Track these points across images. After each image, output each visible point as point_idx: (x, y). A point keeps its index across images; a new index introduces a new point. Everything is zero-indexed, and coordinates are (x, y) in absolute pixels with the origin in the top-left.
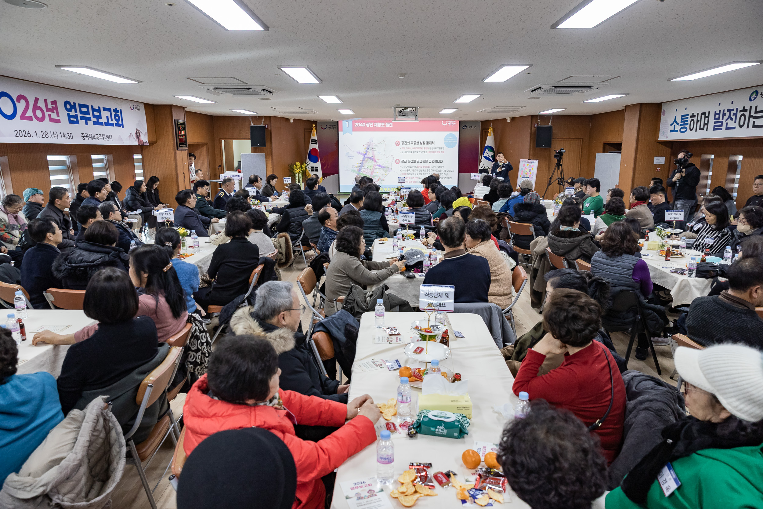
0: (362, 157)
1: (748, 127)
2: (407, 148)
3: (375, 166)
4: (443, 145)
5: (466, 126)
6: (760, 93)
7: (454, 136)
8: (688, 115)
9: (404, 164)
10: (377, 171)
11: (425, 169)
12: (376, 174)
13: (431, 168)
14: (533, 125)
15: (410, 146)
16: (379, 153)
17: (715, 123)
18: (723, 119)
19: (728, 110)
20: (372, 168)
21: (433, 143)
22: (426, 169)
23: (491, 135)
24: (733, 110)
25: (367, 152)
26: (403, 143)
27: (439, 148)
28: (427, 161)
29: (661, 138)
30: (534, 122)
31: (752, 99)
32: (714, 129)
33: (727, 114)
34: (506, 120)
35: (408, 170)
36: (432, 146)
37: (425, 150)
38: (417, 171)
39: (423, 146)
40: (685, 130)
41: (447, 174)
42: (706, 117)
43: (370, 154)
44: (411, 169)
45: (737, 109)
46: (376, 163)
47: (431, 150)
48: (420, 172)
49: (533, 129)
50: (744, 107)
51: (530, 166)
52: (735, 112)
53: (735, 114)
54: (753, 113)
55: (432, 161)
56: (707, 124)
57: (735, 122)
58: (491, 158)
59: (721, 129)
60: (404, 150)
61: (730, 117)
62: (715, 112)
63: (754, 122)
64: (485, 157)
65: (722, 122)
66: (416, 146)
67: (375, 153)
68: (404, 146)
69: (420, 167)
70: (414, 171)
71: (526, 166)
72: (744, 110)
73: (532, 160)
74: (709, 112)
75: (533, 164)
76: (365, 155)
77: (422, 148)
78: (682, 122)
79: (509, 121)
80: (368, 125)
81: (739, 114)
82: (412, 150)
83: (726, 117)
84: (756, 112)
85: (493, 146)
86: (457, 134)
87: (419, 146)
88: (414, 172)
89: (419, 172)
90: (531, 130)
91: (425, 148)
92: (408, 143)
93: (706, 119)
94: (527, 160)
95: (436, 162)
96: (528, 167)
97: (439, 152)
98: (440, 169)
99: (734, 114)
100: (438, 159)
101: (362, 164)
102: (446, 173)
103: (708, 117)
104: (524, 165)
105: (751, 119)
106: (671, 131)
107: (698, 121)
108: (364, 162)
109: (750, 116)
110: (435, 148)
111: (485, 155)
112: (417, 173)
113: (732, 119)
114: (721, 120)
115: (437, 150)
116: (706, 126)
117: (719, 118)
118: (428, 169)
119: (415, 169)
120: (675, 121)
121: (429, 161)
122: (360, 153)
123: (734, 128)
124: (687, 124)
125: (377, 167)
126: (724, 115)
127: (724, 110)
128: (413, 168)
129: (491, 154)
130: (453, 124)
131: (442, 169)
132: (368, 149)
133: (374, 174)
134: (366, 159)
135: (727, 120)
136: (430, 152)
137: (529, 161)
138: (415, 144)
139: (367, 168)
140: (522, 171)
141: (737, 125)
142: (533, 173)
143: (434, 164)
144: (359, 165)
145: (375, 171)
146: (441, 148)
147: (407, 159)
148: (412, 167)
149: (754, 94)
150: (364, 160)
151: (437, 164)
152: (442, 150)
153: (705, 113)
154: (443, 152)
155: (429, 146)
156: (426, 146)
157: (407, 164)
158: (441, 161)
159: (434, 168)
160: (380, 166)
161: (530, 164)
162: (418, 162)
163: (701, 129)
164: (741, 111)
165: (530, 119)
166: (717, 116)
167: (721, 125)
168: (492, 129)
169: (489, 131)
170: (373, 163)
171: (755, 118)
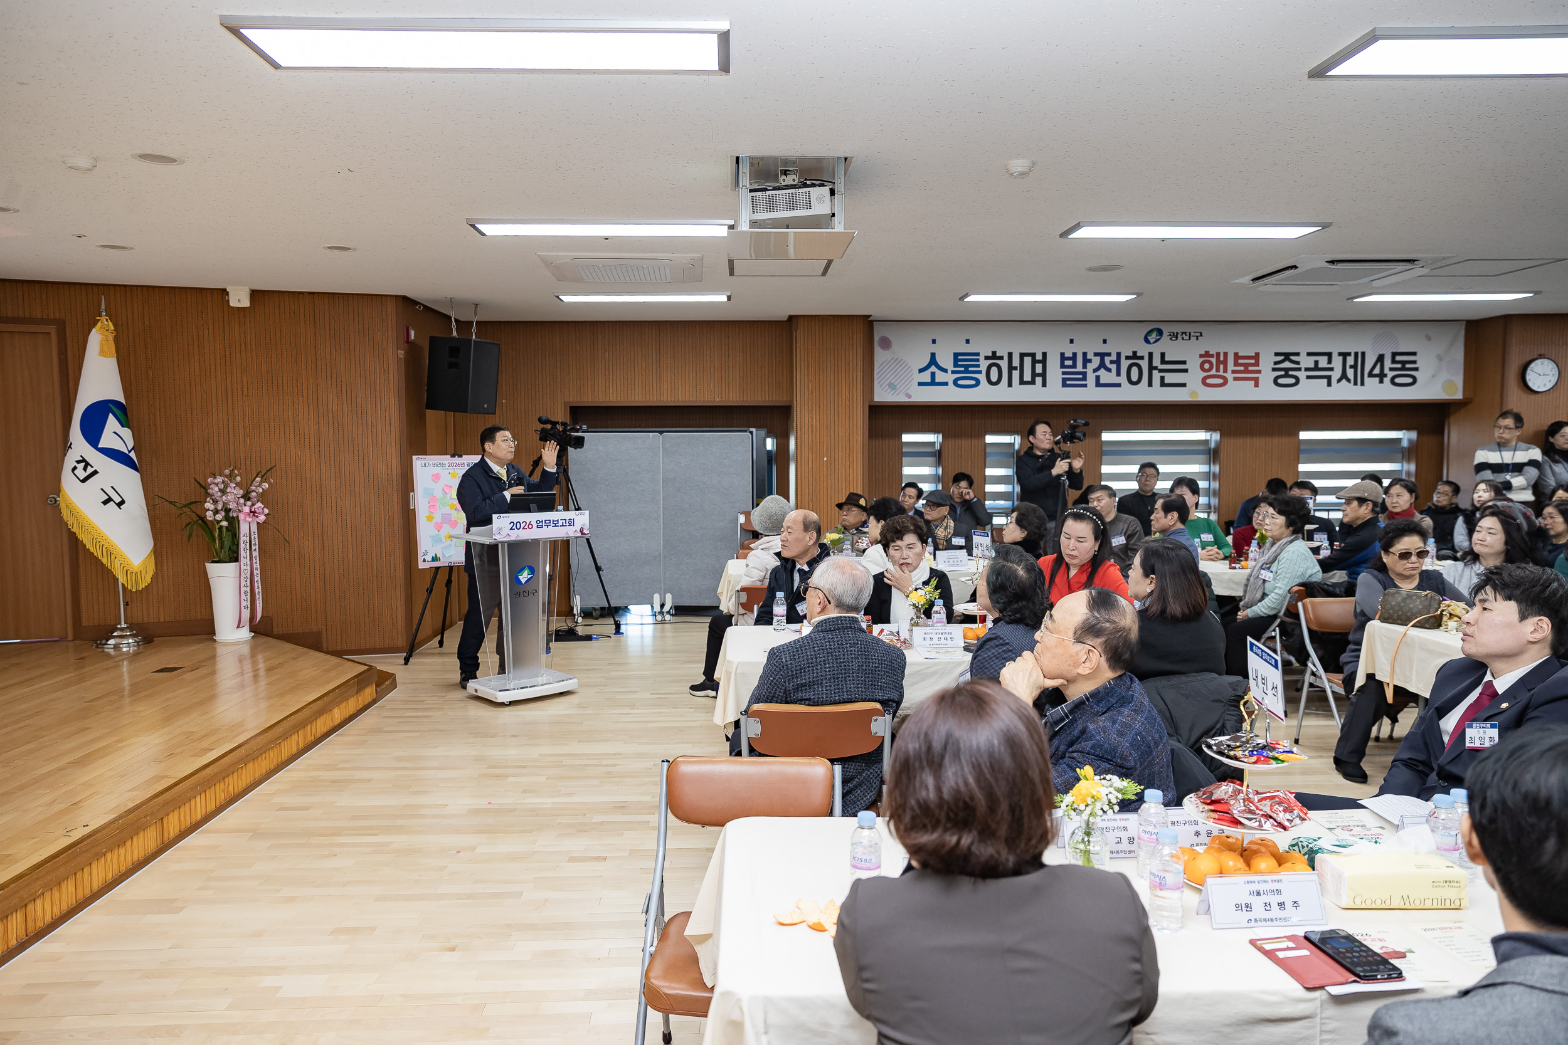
1: (1151, 385)
8: (978, 354)
17: (1064, 373)
18: (1085, 367)
19: (1095, 354)
24: (1107, 354)
29: (886, 397)
31: (1152, 341)
32: (1064, 385)
33: (1096, 361)
40: (970, 382)
42: (1034, 362)
45: (1119, 354)
50: (1133, 352)
52: (1112, 358)
53: (1117, 362)
54: (1156, 362)
56: (1043, 375)
57: (1118, 374)
59: (1085, 386)
61: (1102, 365)
62: (1062, 354)
63: (1162, 378)
65: (1084, 374)
72: (1134, 356)
74: (1044, 354)
78: (956, 366)
81: (1125, 364)
83: (1091, 367)
84: (1163, 362)
93: (1034, 365)
99: (1112, 362)
103: (1044, 361)
105: (1155, 372)
106: (920, 384)
107: (1011, 368)
109: (1151, 368)
113: (1109, 370)
114: (1079, 369)
116: (1036, 378)
117: (1074, 366)
120: (933, 363)
123: (1117, 385)
124: (978, 372)
126: (1086, 361)
127: (1085, 354)
135: (1098, 371)
141: (1123, 379)
149: (1154, 334)
153: (1033, 355)
163: (1022, 382)
164: (1127, 358)
166: (1068, 363)
167: (1084, 379)
171: (1161, 371)
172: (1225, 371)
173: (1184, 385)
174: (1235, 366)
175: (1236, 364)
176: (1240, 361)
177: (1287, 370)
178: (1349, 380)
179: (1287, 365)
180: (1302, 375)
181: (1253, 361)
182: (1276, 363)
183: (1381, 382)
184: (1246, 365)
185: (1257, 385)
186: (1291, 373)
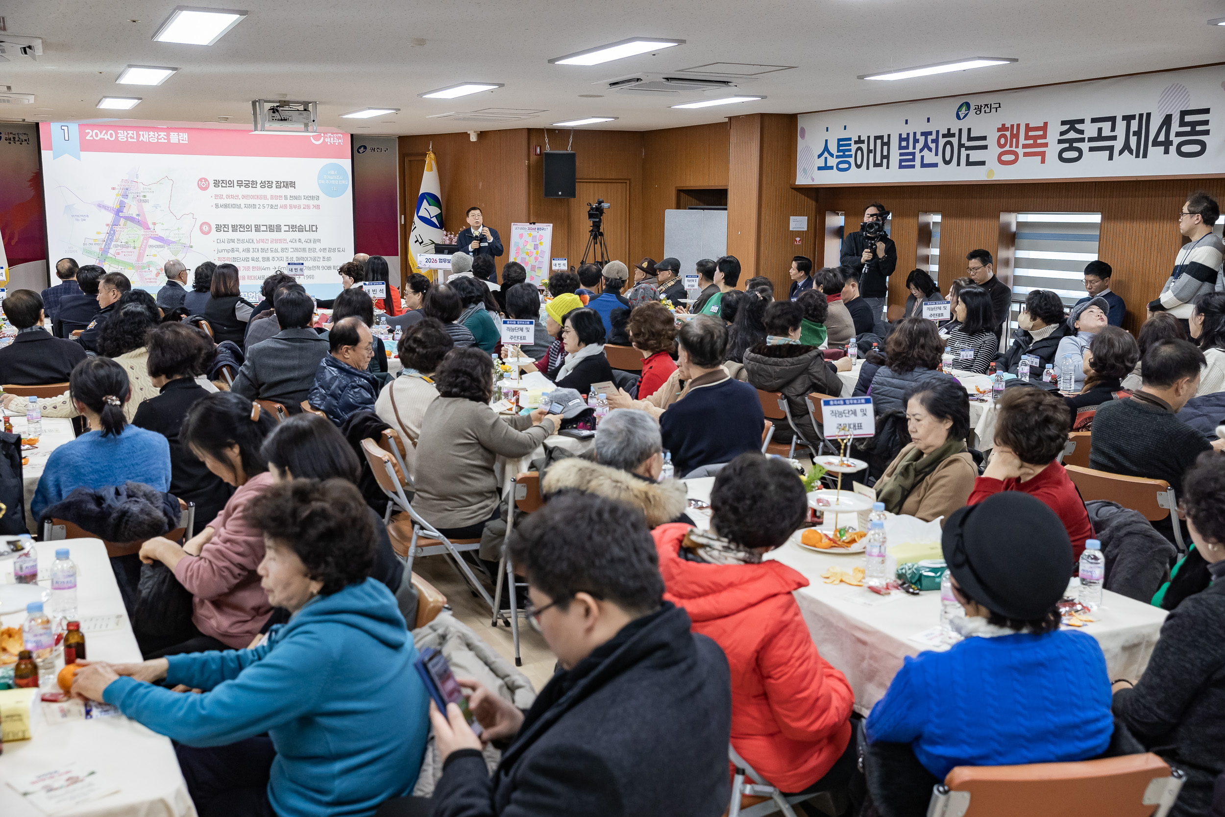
0: (110, 217)
1: (958, 164)
2: (228, 197)
3: (146, 239)
4: (316, 191)
5: (365, 148)
6: (972, 107)
7: (340, 169)
8: (850, 139)
9: (222, 235)
10: (153, 251)
11: (275, 246)
12: (152, 259)
13: (290, 245)
14: (532, 150)
15: (236, 190)
16: (156, 206)
17: (901, 154)
18: (914, 148)
19: (923, 134)
20: (138, 244)
21: (292, 184)
22: (279, 246)
23: (431, 170)
24: (930, 133)
25: (122, 205)
26: (217, 183)
27: (306, 198)
28: (278, 228)
29: (802, 180)
30: (534, 142)
31: (962, 117)
32: (901, 167)
33: (922, 140)
34: (467, 135)
35: (233, 250)
36: (290, 191)
37: (274, 202)
38: (256, 250)
39: (267, 191)
40: (846, 166)
41: (329, 259)
42: (883, 144)
43: (132, 210)
44: (241, 246)
45: (938, 132)
46: (149, 233)
47: (288, 202)
48: (265, 255)
49: (533, 158)
50: (949, 130)
51: (534, 237)
52: (934, 136)
53: (935, 141)
54: (964, 140)
55: (293, 228)
56: (887, 157)
57: (937, 154)
58: (434, 220)
59: (913, 167)
60: (221, 202)
61: (926, 146)
62: (900, 135)
63: (968, 156)
64: (422, 219)
65: (913, 154)
66: (250, 191)
67: (146, 207)
68: (220, 190)
69: (262, 241)
70: (248, 250)
71: (526, 237)
72: (949, 134)
73: (538, 225)
74: (889, 136)
75: (541, 232)
76: (118, 212)
77: (265, 197)
78: (839, 151)
79: (473, 138)
80: (122, 135)
81: (942, 141)
82: (242, 202)
83: (919, 146)
84: (970, 139)
85: (438, 194)
86: (347, 163)
87: (259, 191)
88: (250, 255)
89: (260, 255)
90: (529, 160)
91: (272, 197)
92: (230, 184)
93: (885, 148)
94: (527, 225)
95: (301, 229)
96: (530, 239)
97: (308, 207)
98: (312, 245)
99: (933, 141)
100: (307, 223)
101: (111, 234)
102: (327, 255)
103: (888, 144)
104: (521, 236)
105: (963, 150)
106: (820, 168)
107: (869, 151)
108: (117, 228)
109: (961, 145)
110: (296, 198)
111: (422, 212)
112: (255, 255)
113: (930, 149)
114: (911, 150)
115: (303, 202)
116: (885, 161)
117: (907, 147)
118: (284, 246)
119: (251, 246)
120: (826, 149)
121: (284, 228)
122: (106, 208)
123: (935, 165)
124: (850, 156)
125: (152, 242)
126: (916, 141)
127: (915, 134)
128: (246, 245)
129: (434, 211)
130: (337, 142)
131: (318, 246)
132: (126, 196)
133: (146, 260)
134: (122, 221)
135: (921, 150)
136: (285, 207)
137: (532, 226)
138: (247, 186)
139: (126, 245)
140: (518, 249)
141: (939, 160)
142: (543, 252)
143: (297, 235)
144: (104, 236)
145: (148, 251)
146: (312, 198)
147: (230, 223)
148: (243, 241)
149: (964, 108)
150: (115, 224)
151: (304, 236)
152: (315, 202)
153: (881, 137)
154: (317, 207)
155: (283, 191)
156: (274, 191)
157: (231, 235)
158: (313, 228)
159: (298, 245)
160: (160, 239)
161: (534, 233)
162: (257, 229)
163: (876, 165)
164: (944, 136)
165: (525, 134)
166: (904, 144)
167: (913, 160)
168: (432, 155)
169: (427, 160)
170: (140, 231)
171: (968, 148)
172: (1017, 147)
173: (983, 163)
174: (1025, 139)
175: (1027, 137)
176: (1031, 134)
177: (1071, 141)
178: (1131, 152)
179: (1072, 135)
180: (1085, 146)
181: (1041, 133)
182: (1062, 134)
183: (1166, 152)
184: (1036, 138)
185: (1043, 161)
186: (1075, 145)
